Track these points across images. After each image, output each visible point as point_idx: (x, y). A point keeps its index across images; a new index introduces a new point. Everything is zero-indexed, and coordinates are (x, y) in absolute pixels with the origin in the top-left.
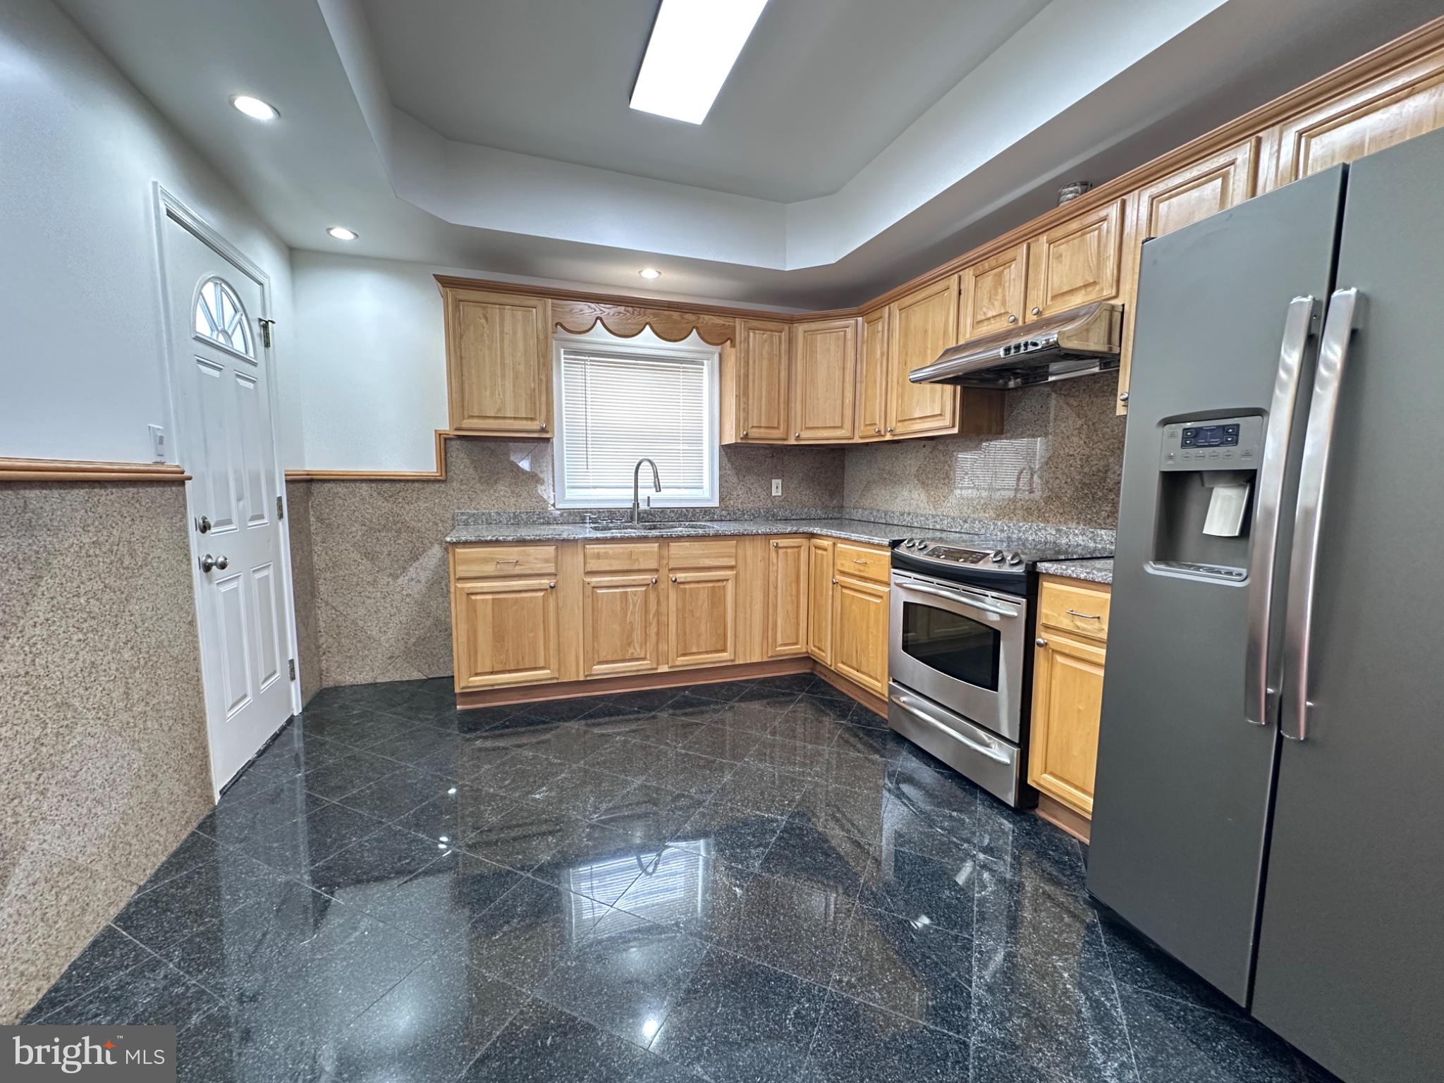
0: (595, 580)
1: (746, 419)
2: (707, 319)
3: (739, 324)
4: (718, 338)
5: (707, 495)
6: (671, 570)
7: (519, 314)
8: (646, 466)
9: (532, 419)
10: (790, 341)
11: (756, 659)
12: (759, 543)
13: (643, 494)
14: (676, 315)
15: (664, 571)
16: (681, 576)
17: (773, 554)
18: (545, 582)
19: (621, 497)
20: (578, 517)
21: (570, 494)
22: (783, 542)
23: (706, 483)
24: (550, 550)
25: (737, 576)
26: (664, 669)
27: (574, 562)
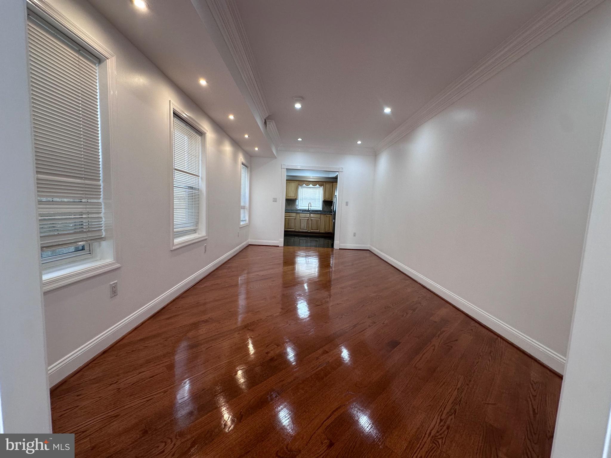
0: (301, 218)
1: (325, 197)
2: (319, 183)
3: (324, 183)
4: (320, 185)
5: (320, 208)
6: (311, 218)
7: (294, 183)
8: (310, 204)
9: (295, 197)
10: (333, 185)
11: (323, 232)
12: (324, 215)
13: (310, 208)
14: (315, 182)
15: (310, 218)
16: (312, 219)
17: (326, 217)
18: (294, 218)
19: (307, 208)
20: (300, 210)
21: (300, 207)
22: (327, 215)
23: (320, 206)
24: (295, 214)
25: (320, 220)
26: (309, 231)
27: (298, 215)
